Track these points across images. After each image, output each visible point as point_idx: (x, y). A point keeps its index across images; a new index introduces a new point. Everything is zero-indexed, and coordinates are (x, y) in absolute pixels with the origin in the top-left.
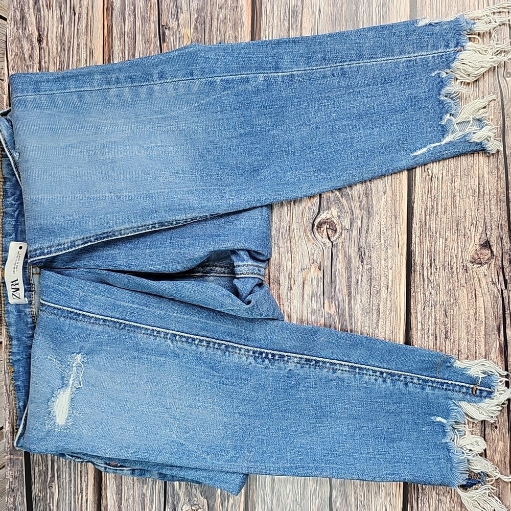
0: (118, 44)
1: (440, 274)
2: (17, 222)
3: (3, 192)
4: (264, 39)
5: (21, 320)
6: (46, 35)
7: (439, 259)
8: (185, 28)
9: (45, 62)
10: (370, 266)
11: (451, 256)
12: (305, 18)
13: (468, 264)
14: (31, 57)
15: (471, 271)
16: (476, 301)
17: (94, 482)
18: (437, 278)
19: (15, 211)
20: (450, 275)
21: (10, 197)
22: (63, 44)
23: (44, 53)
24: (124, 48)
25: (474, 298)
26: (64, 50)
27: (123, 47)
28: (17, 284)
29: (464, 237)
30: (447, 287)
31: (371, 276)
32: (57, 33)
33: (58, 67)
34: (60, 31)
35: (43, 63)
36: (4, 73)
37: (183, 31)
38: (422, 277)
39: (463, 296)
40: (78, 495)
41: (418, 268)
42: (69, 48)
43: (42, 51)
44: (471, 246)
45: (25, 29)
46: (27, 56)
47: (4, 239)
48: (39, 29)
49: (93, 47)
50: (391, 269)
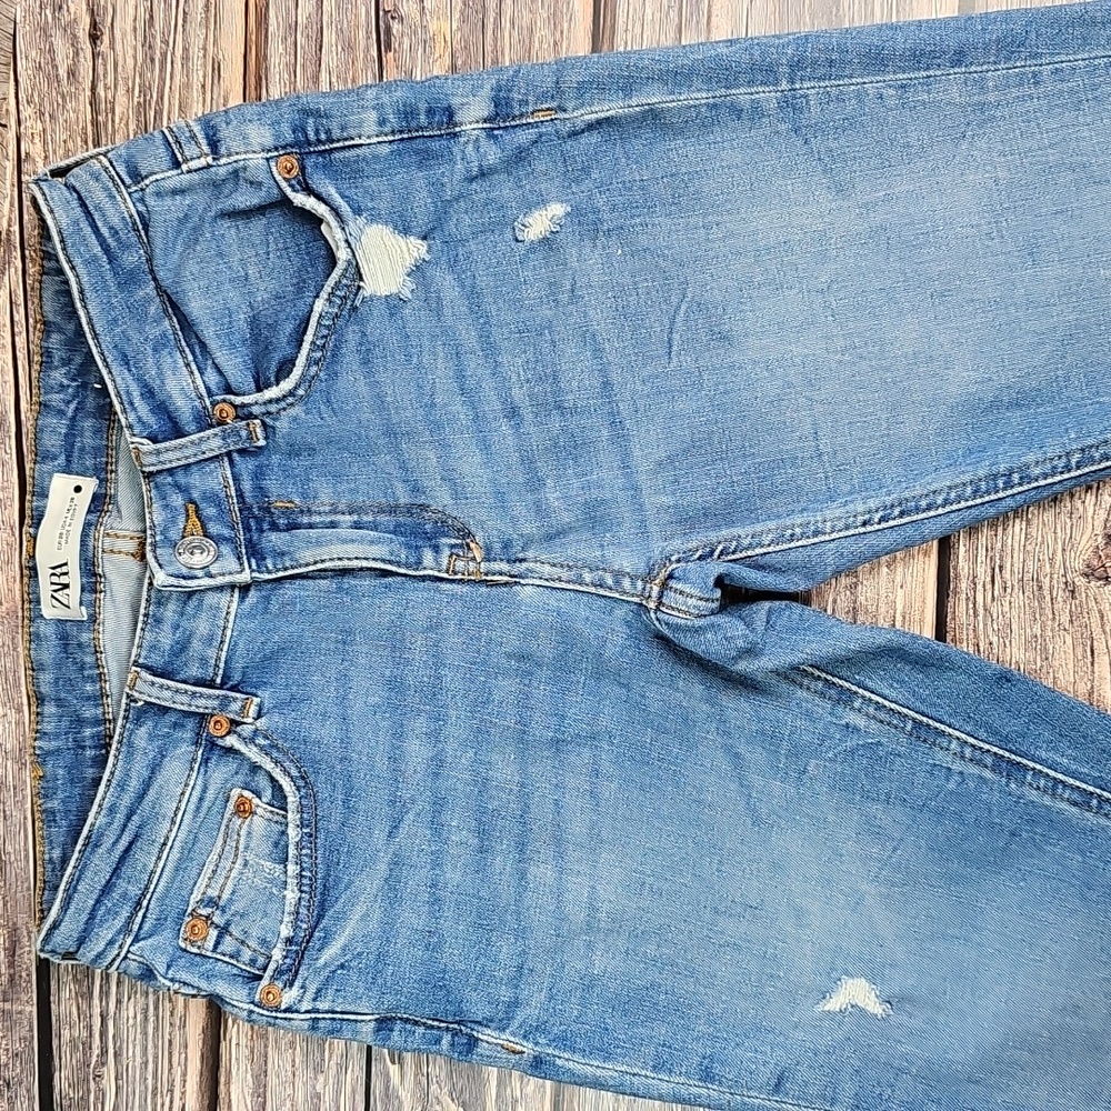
0: (281, 51)
1: (1013, 600)
2: (72, 427)
3: (41, 355)
4: (622, 49)
5: (67, 658)
6: (109, 25)
7: (1012, 565)
8: (438, 18)
9: (106, 88)
10: (855, 580)
11: (1039, 560)
12: (719, 6)
13: (1076, 580)
14: (72, 73)
15: (1084, 595)
16: (1092, 664)
17: (202, 1067)
18: (1006, 609)
19: (69, 402)
20: (1036, 604)
21: (56, 368)
22: (150, 47)
23: (105, 65)
24: (293, 61)
25: (1089, 657)
26: (152, 60)
27: (293, 57)
28: (66, 574)
29: (1071, 518)
30: (1028, 630)
31: (855, 602)
32: (135, 20)
33: (136, 100)
34: (143, 14)
35: (101, 90)
36: (7, 110)
37: (433, 26)
38: (971, 606)
39: (1065, 652)
40: (162, 1096)
41: (964, 586)
42: (164, 55)
43: (100, 61)
44: (1085, 538)
45: (60, 8)
46: (62, 72)
47: (37, 466)
48: (93, 10)
49: (221, 57)
50: (902, 587)
